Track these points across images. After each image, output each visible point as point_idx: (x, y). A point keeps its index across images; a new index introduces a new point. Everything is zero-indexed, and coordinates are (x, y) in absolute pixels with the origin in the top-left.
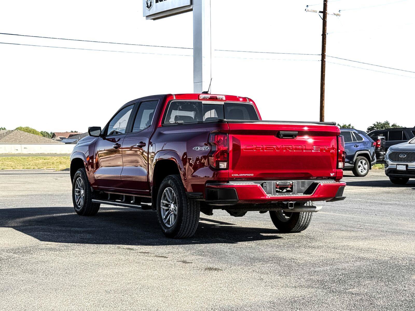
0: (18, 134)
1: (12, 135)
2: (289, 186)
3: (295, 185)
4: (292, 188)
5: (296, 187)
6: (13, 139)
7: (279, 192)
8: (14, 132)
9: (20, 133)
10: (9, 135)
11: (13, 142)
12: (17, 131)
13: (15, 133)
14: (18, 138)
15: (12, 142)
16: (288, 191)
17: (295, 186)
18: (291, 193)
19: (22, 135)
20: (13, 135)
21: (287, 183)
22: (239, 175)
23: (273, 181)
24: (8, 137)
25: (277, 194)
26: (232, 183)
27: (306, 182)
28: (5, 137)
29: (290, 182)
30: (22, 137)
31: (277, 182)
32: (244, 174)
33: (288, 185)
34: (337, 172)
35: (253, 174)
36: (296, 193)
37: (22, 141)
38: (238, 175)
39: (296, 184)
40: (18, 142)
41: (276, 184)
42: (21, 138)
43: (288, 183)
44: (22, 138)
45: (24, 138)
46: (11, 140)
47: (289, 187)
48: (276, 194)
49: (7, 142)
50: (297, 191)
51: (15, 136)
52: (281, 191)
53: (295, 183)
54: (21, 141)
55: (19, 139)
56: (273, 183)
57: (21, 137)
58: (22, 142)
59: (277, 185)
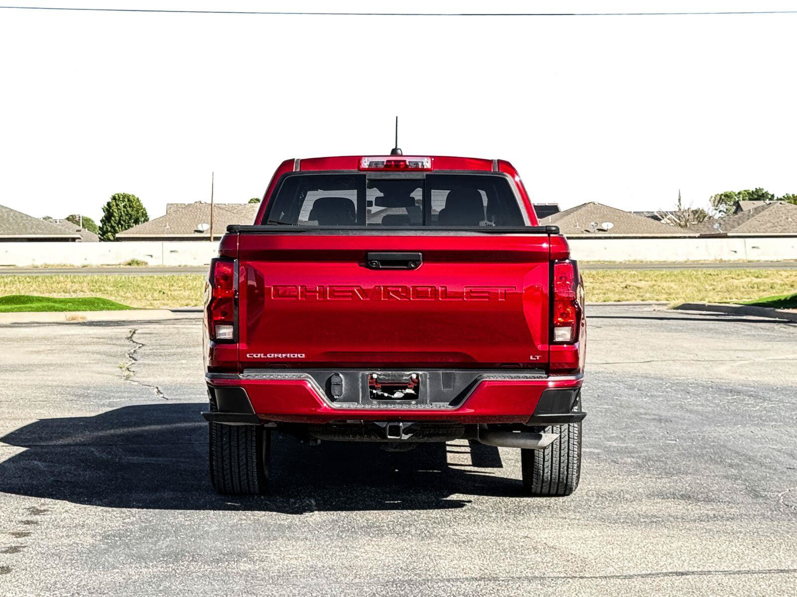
0: (781, 212)
1: (768, 213)
2: (409, 384)
3: (426, 381)
4: (416, 389)
5: (428, 386)
6: (769, 225)
7: (381, 397)
8: (771, 208)
9: (788, 208)
10: (760, 215)
11: (769, 230)
12: (781, 203)
13: (773, 211)
14: (781, 221)
15: (764, 231)
16: (408, 397)
17: (425, 385)
18: (413, 402)
19: (790, 214)
20: (770, 215)
21: (402, 376)
22: (265, 355)
23: (361, 373)
24: (758, 219)
25: (375, 402)
26: (248, 375)
27: (457, 377)
28: (750, 220)
29: (411, 374)
30: (790, 219)
31: (374, 373)
32: (280, 355)
33: (403, 382)
34: (549, 351)
35: (304, 355)
36: (428, 401)
37: (790, 228)
38: (262, 355)
39: (428, 380)
40: (779, 231)
41: (372, 378)
42: (787, 222)
43: (405, 378)
44: (791, 222)
45: (794, 220)
46: (762, 227)
47: (411, 386)
48: (371, 403)
49: (754, 232)
50: (430, 396)
51: (773, 216)
52: (386, 395)
53: (426, 377)
54: (787, 227)
55: (782, 223)
56: (363, 375)
57: (788, 219)
58: (788, 230)
59: (374, 380)
